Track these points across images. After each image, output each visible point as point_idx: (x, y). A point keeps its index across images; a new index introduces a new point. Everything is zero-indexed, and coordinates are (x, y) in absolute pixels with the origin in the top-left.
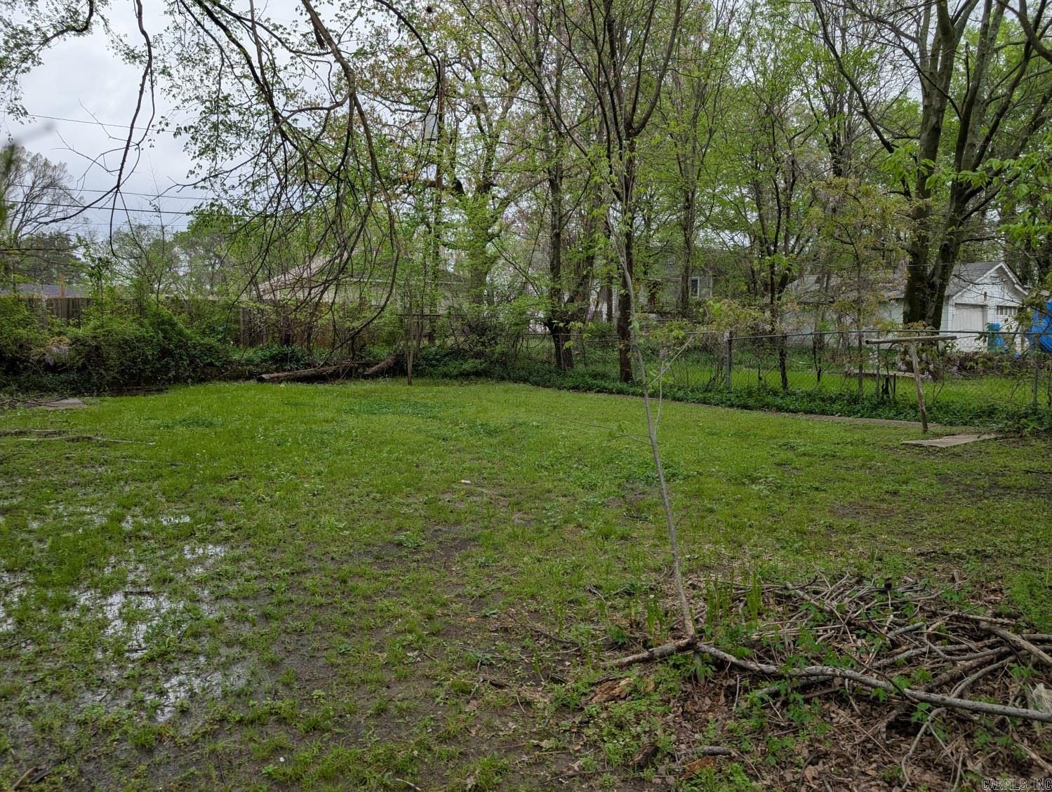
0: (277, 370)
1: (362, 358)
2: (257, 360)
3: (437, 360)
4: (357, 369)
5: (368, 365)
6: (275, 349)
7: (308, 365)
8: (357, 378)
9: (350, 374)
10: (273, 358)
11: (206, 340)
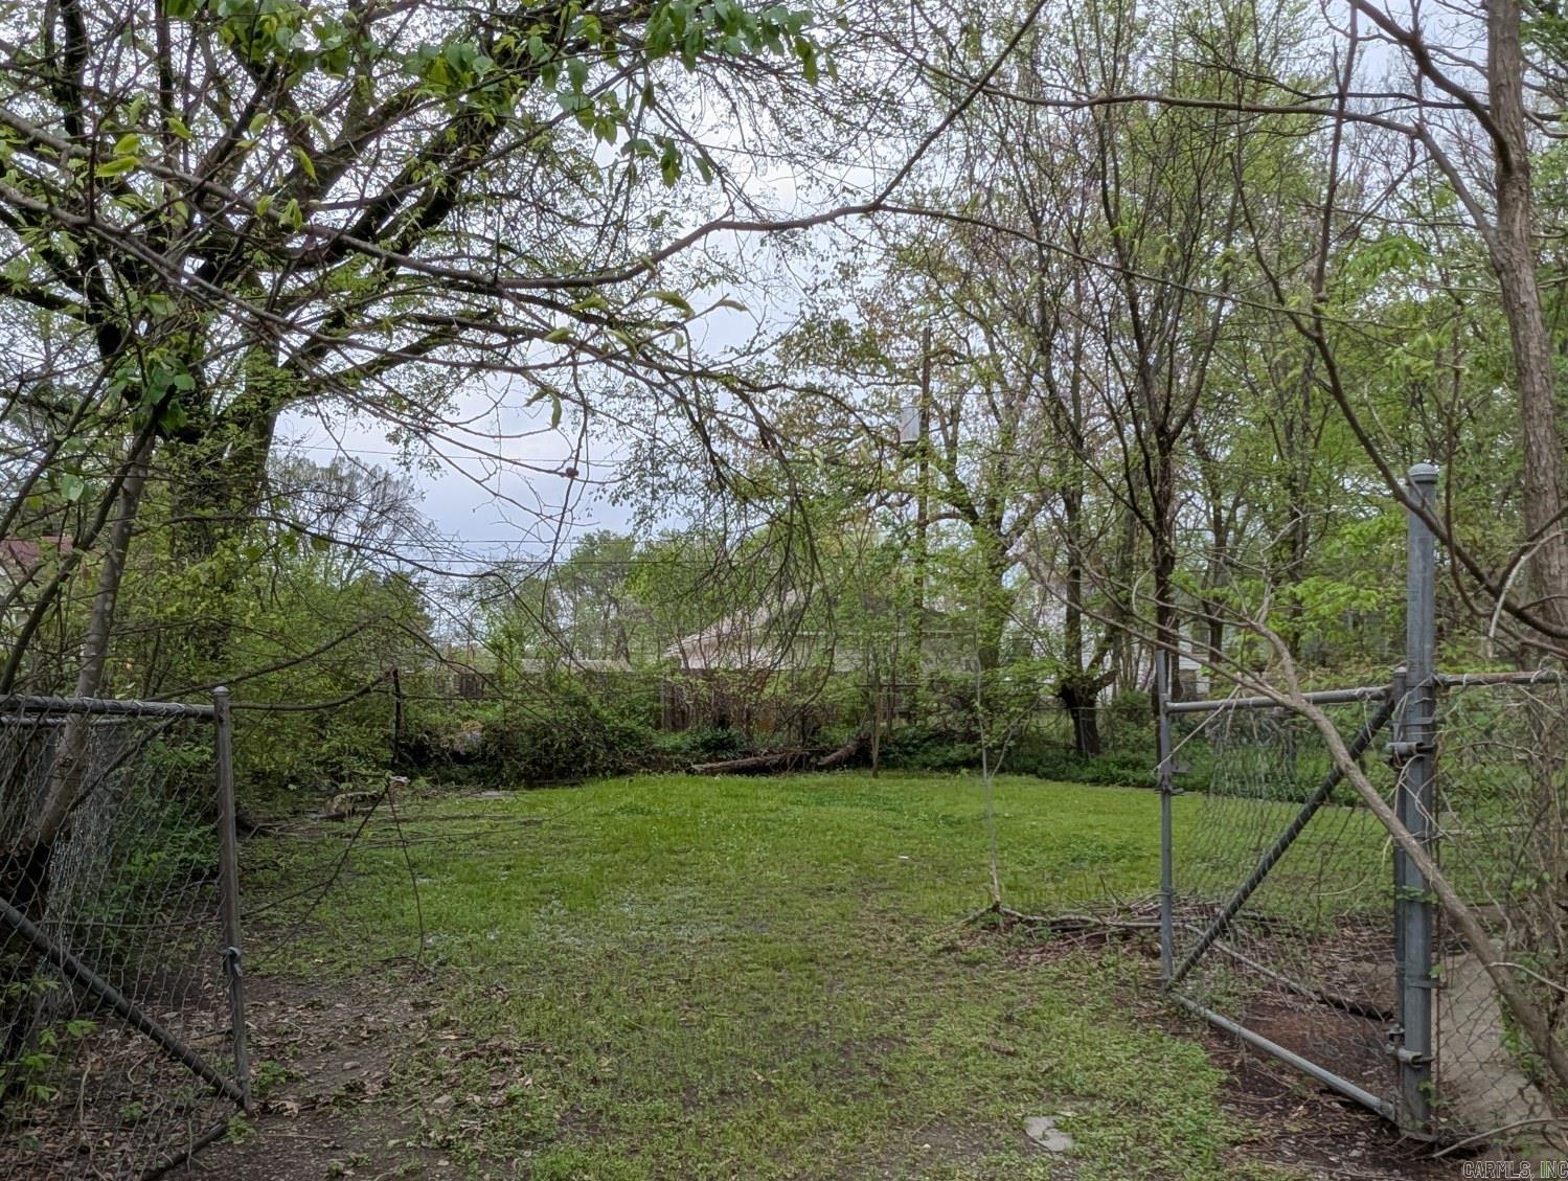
0: (709, 760)
1: (815, 743)
2: (685, 747)
3: (915, 746)
4: (808, 758)
5: (823, 753)
6: (708, 734)
7: (747, 754)
8: (809, 770)
9: (800, 765)
10: (706, 745)
11: (627, 723)
